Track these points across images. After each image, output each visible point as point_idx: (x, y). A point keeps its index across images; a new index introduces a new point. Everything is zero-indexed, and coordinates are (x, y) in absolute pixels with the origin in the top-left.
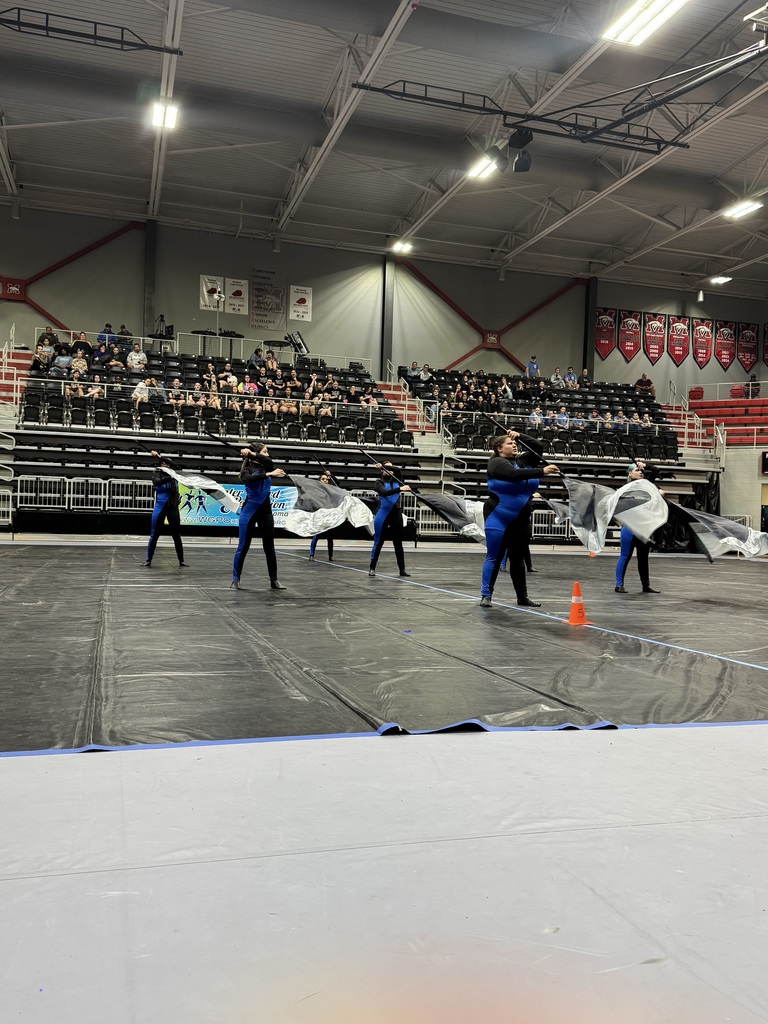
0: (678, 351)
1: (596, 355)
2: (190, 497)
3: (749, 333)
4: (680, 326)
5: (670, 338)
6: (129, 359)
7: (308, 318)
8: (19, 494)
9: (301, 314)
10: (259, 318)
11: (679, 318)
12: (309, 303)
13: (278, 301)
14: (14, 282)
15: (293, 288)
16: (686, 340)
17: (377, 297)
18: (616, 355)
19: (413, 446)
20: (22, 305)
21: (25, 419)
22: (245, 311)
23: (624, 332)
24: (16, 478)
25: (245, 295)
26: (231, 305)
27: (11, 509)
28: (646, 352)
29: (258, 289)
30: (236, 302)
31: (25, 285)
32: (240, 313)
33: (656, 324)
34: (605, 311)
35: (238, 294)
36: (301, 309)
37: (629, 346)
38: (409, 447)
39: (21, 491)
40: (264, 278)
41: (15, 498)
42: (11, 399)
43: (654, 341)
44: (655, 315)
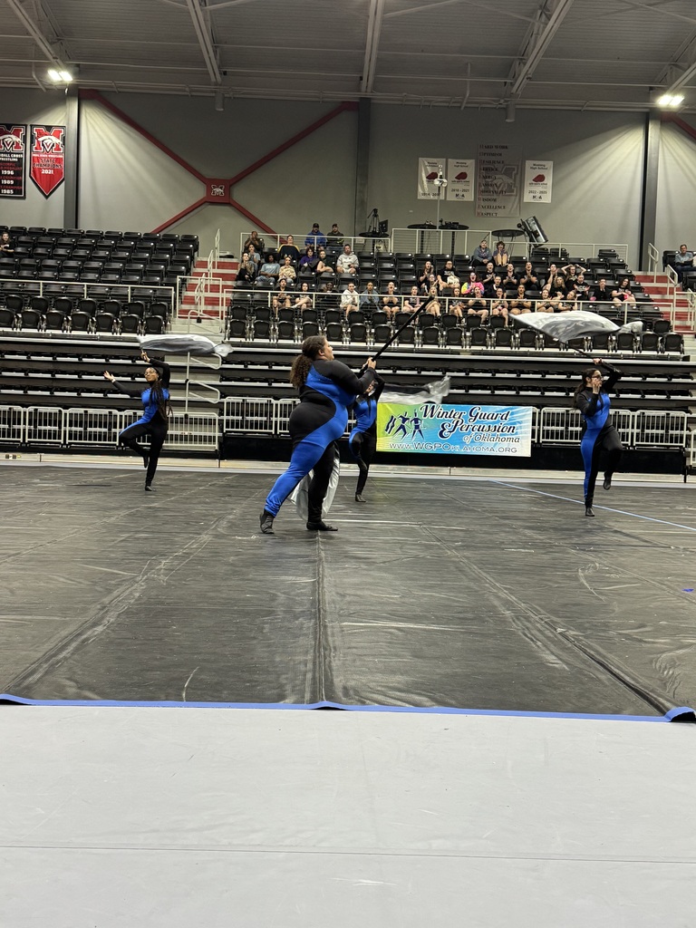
2: (404, 420)
6: (339, 262)
7: (547, 199)
8: (225, 417)
9: (538, 194)
10: (487, 203)
12: (549, 180)
13: (510, 181)
14: (218, 183)
15: (529, 164)
17: (636, 166)
19: (682, 352)
20: (227, 208)
21: (231, 335)
22: (470, 197)
24: (222, 400)
25: (471, 178)
26: (453, 190)
27: (217, 434)
29: (486, 169)
30: (460, 186)
31: (229, 185)
32: (465, 199)
35: (462, 176)
36: (538, 188)
38: (678, 354)
39: (228, 414)
40: (493, 155)
41: (221, 422)
42: (216, 313)
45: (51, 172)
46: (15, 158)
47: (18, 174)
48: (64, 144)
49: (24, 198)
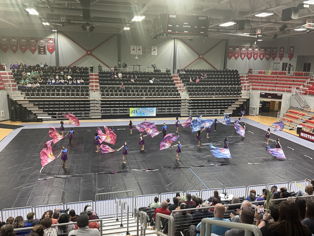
0: (249, 56)
1: (228, 58)
2: (134, 111)
3: (269, 50)
4: (250, 49)
5: (248, 53)
7: (156, 54)
9: (154, 53)
10: (144, 55)
11: (250, 47)
12: (156, 50)
13: (149, 51)
14: (89, 51)
15: (152, 47)
16: (252, 53)
17: (173, 47)
18: (233, 58)
20: (91, 56)
21: (102, 96)
23: (235, 52)
24: (102, 109)
25: (141, 50)
26: (138, 52)
27: (101, 115)
28: (241, 57)
29: (144, 48)
32: (140, 54)
33: (244, 49)
34: (231, 47)
35: (139, 49)
37: (237, 55)
38: (179, 96)
39: (103, 111)
40: (145, 45)
43: (243, 54)
44: (244, 47)
45: (52, 48)
46: (43, 45)
47: (44, 49)
48: (54, 42)
49: (46, 54)
